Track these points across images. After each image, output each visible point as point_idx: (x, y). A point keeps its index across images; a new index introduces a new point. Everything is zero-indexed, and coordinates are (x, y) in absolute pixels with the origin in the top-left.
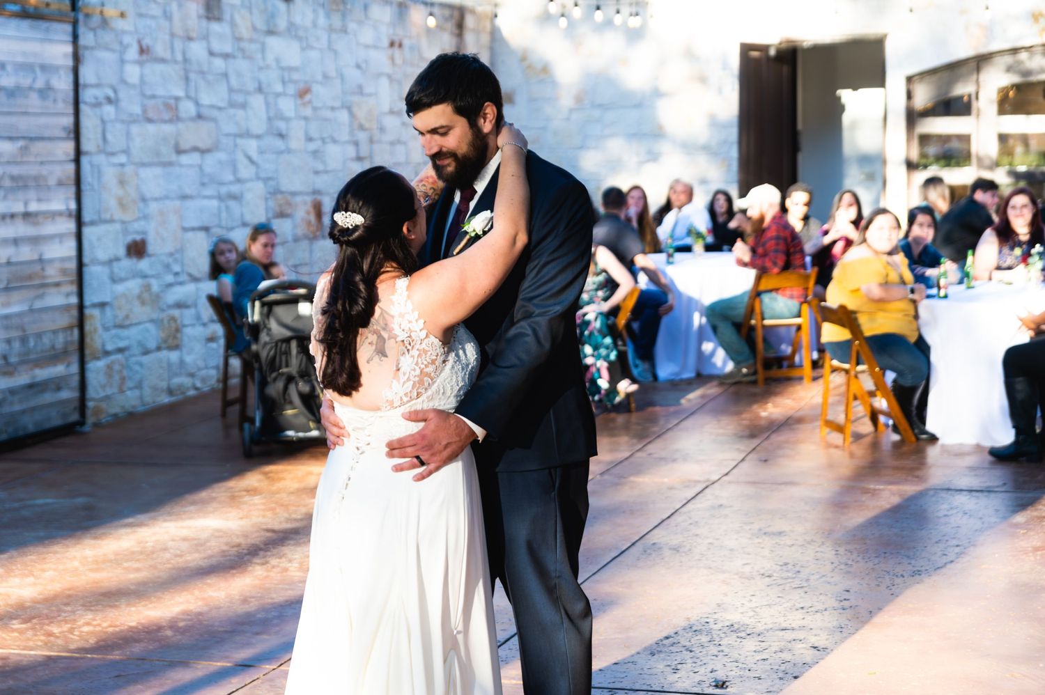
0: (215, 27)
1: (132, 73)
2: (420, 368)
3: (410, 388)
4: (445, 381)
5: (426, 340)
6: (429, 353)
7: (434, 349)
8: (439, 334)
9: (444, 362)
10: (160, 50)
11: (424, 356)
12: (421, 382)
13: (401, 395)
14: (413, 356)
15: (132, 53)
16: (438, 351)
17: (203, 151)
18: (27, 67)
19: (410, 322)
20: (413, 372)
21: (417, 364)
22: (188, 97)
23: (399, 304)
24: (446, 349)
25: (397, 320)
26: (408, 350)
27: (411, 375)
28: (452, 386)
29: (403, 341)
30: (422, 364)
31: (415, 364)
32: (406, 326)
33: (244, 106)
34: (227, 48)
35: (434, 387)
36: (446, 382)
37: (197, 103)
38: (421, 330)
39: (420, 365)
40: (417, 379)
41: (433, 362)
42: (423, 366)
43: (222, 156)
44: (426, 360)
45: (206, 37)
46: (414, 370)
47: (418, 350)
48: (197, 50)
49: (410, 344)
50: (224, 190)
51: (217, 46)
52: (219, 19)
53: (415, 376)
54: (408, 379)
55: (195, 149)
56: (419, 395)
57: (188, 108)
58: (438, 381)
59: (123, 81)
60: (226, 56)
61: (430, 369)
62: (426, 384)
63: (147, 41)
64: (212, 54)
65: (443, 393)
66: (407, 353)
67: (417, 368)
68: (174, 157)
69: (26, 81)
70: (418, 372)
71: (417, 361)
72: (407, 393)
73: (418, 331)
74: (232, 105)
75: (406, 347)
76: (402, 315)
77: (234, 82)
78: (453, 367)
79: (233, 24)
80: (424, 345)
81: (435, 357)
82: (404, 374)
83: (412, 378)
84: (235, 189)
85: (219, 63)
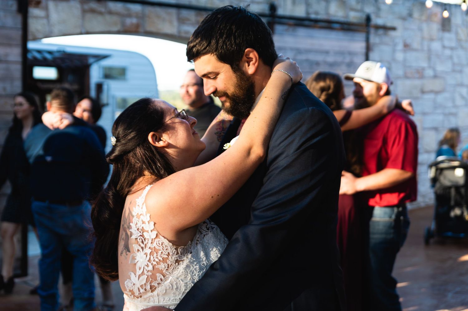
0: (447, 35)
1: (400, 56)
2: (152, 264)
3: (145, 281)
4: (178, 278)
5: (156, 240)
6: (160, 252)
7: (165, 249)
8: (170, 236)
9: (177, 261)
10: (415, 45)
11: (155, 255)
12: (154, 277)
13: (138, 286)
14: (146, 254)
15: (400, 47)
16: (169, 250)
17: (437, 93)
18: (341, 53)
19: (143, 223)
20: (146, 267)
21: (149, 261)
22: (430, 67)
23: (138, 205)
24: (179, 250)
25: (135, 220)
26: (142, 248)
27: (145, 270)
28: (186, 283)
29: (136, 239)
30: (154, 261)
31: (148, 261)
32: (140, 225)
33: (461, 72)
34: (453, 44)
35: (167, 283)
36: (180, 279)
37: (434, 70)
38: (151, 231)
39: (152, 262)
40: (150, 274)
41: (164, 260)
42: (155, 263)
43: (446, 95)
44: (157, 258)
45: (441, 39)
46: (147, 266)
47: (150, 248)
48: (436, 46)
49: (143, 242)
50: (447, 111)
51: (447, 43)
52: (449, 31)
53: (148, 271)
54: (143, 273)
55: (432, 92)
56: (153, 289)
57: (429, 73)
58: (171, 277)
59: (394, 60)
60: (452, 49)
61: (162, 266)
62: (159, 279)
63: (409, 41)
64: (444, 47)
65: (177, 288)
66: (141, 250)
67: (150, 264)
68: (419, 95)
69: (339, 59)
70: (150, 268)
71: (150, 258)
72: (143, 285)
73: (150, 231)
74: (454, 71)
75: (140, 245)
76: (138, 216)
77: (456, 60)
78: (188, 266)
79: (457, 33)
80: (155, 244)
81: (167, 256)
82: (140, 269)
83: (145, 272)
84: (454, 110)
85: (448, 52)
